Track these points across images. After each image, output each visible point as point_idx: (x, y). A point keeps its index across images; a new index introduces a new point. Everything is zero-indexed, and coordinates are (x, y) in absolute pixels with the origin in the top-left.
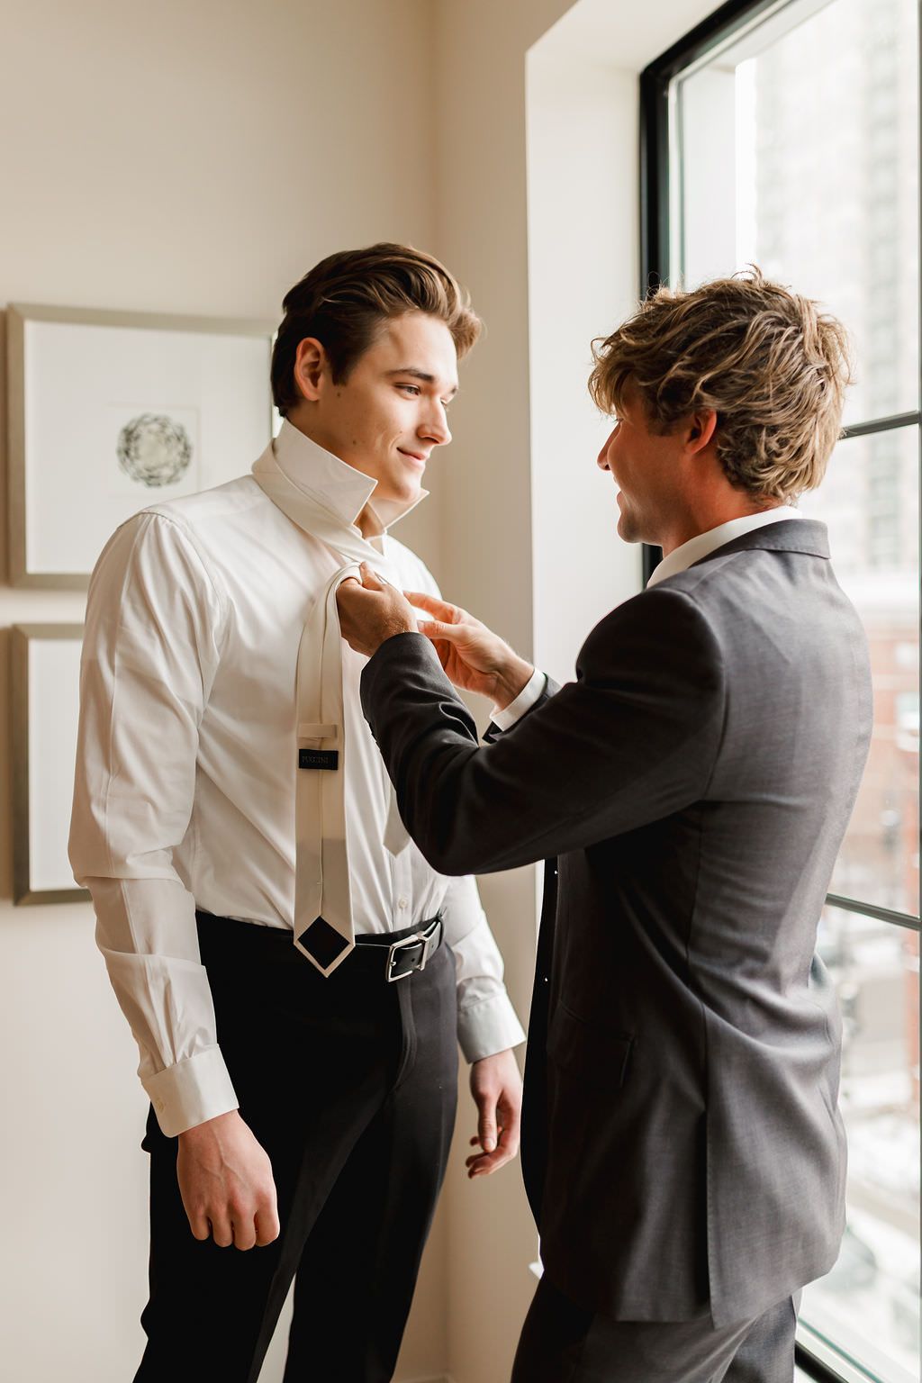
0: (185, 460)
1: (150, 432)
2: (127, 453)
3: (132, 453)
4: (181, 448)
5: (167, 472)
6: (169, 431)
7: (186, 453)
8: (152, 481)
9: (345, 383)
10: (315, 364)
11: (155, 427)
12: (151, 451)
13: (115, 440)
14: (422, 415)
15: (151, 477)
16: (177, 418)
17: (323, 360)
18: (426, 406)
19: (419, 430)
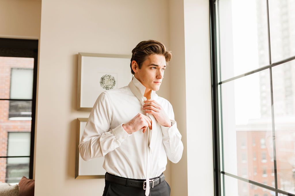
0: (114, 84)
1: (107, 78)
2: (102, 83)
3: (103, 83)
4: (113, 82)
5: (110, 87)
6: (111, 78)
7: (114, 83)
8: (107, 89)
9: (141, 69)
10: (136, 65)
11: (108, 77)
12: (107, 82)
13: (99, 80)
14: (157, 73)
15: (107, 88)
16: (112, 75)
18: (158, 71)
19: (156, 77)
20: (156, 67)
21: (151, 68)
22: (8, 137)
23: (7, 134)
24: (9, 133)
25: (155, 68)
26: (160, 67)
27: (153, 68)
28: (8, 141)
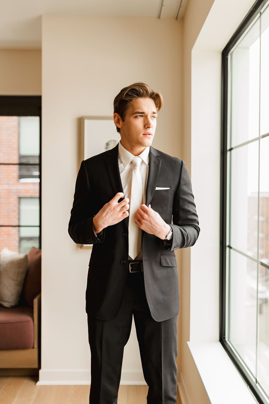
2: (107, 148)
10: (119, 119)
11: (113, 142)
14: (144, 122)
17: (119, 117)
18: (145, 119)
19: (144, 127)
20: (143, 114)
21: (136, 117)
22: (19, 203)
23: (17, 200)
24: (20, 198)
25: (142, 116)
26: (146, 113)
27: (139, 117)
28: (19, 209)
